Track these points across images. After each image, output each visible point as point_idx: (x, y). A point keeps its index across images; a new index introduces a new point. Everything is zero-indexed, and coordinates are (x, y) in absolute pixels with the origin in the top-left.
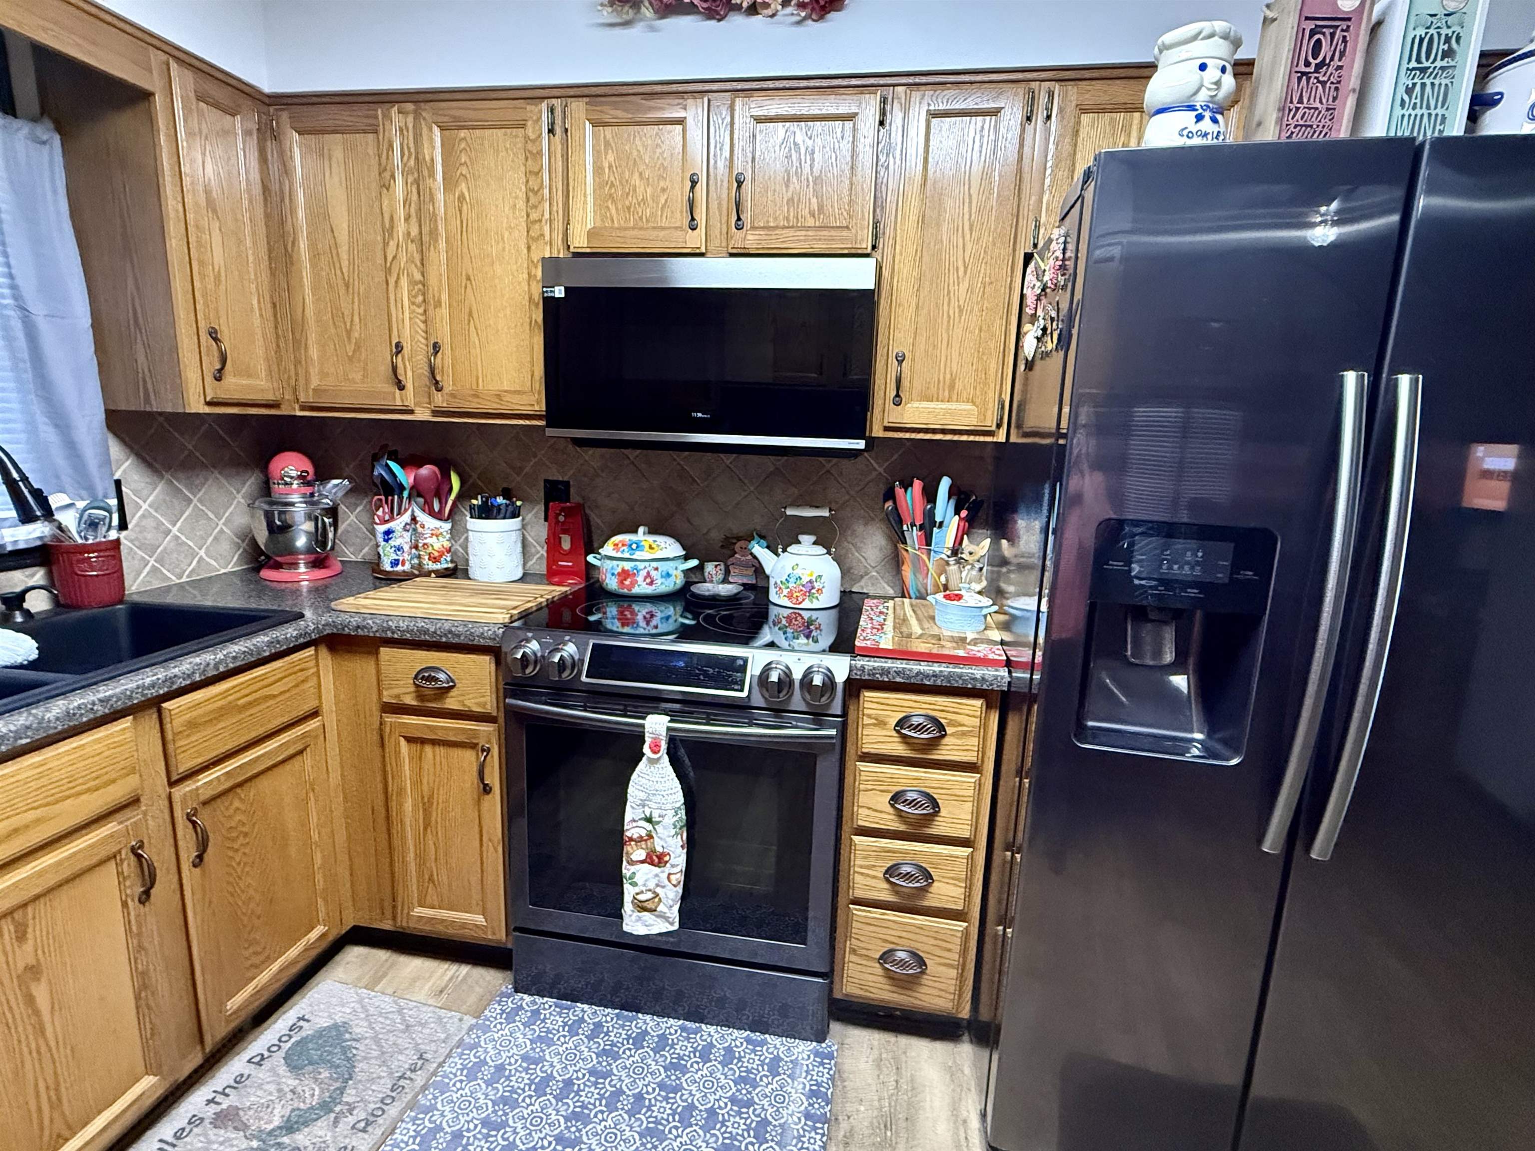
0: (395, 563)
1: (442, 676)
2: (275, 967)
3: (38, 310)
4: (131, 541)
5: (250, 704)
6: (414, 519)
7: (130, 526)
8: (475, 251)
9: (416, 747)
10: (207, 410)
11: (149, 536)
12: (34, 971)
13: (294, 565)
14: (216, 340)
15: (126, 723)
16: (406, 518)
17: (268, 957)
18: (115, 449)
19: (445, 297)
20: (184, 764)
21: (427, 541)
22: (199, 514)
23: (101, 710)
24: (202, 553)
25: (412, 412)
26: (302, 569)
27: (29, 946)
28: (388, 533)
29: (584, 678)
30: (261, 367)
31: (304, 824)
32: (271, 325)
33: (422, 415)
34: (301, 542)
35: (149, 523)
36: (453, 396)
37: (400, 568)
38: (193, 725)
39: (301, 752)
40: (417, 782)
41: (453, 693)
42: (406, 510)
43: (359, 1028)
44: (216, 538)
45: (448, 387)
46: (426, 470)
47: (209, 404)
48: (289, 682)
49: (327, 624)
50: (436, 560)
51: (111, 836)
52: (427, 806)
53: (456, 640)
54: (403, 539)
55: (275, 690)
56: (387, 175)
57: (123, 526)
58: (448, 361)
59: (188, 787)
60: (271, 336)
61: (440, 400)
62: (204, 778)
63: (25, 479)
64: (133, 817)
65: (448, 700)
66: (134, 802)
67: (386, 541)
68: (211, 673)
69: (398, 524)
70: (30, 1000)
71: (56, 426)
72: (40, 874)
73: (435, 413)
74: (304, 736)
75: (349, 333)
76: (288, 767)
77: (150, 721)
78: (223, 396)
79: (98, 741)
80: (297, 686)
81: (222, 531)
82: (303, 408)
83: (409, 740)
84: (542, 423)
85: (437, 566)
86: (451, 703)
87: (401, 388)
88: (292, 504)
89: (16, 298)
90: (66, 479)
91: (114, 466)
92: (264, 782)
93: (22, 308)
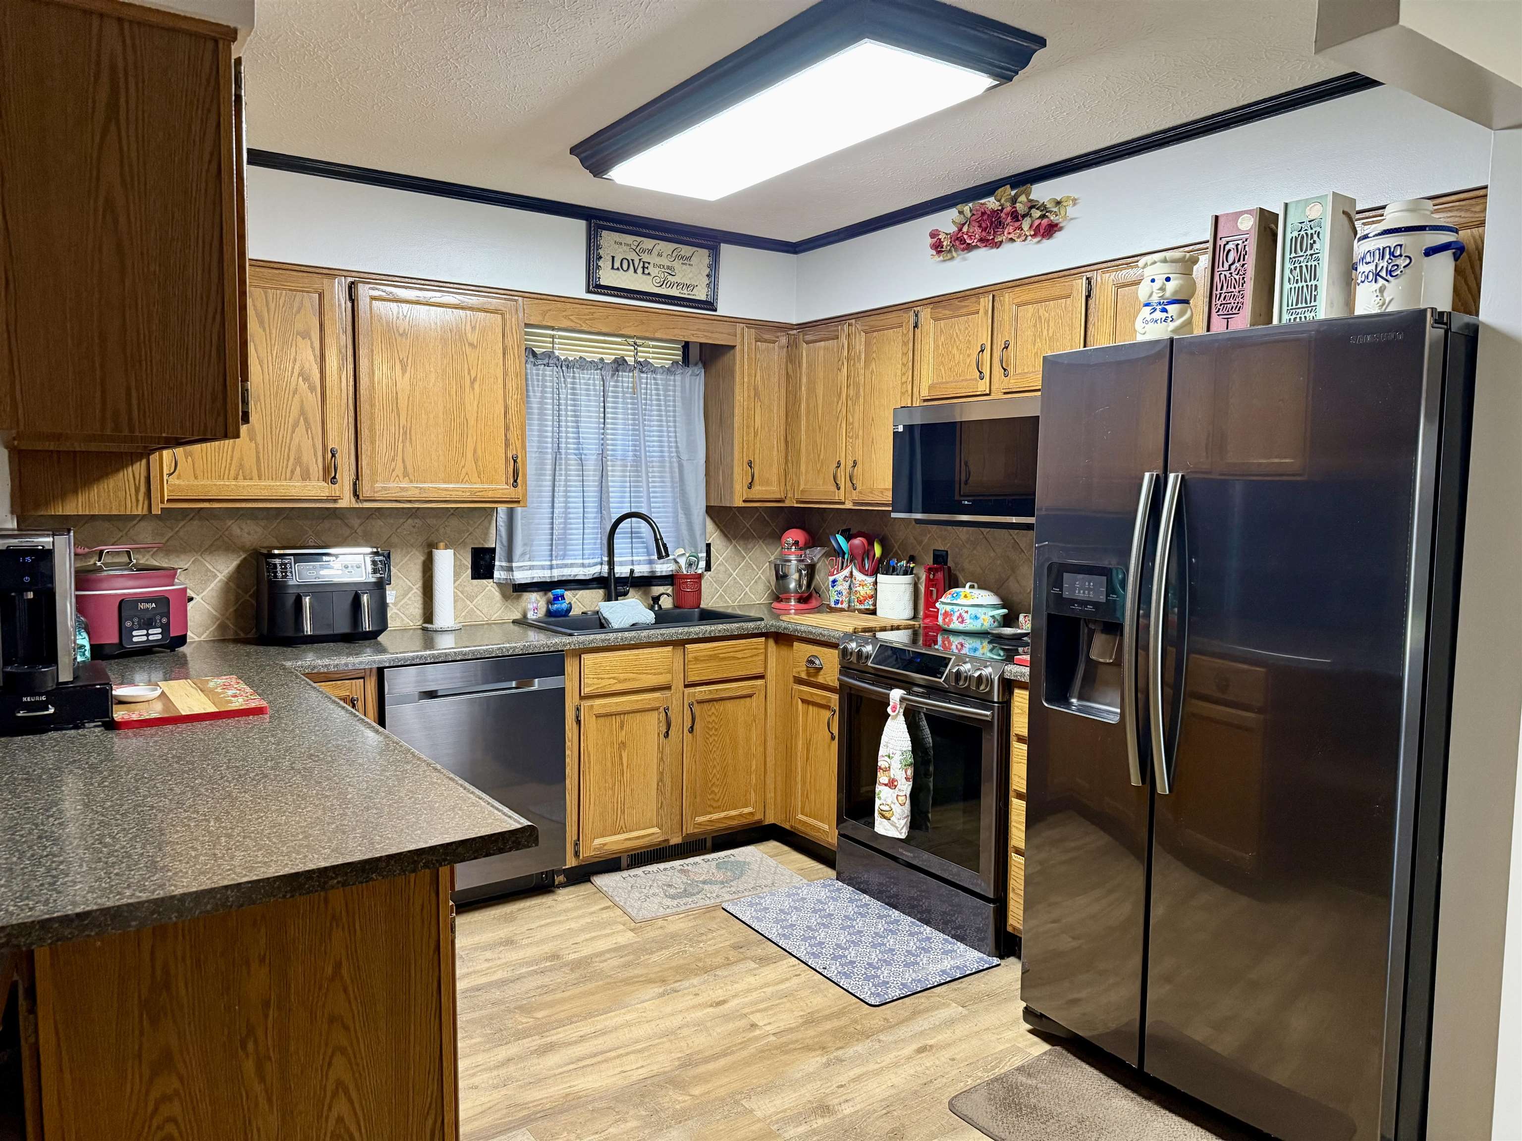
0: (837, 602)
1: (817, 662)
2: (722, 815)
3: (684, 457)
4: (713, 577)
5: (724, 659)
6: (851, 573)
7: (713, 569)
8: (877, 403)
9: (805, 706)
10: (744, 505)
11: (720, 576)
12: (623, 745)
13: (788, 600)
14: (751, 467)
15: (670, 648)
16: (846, 572)
17: (719, 807)
18: (710, 525)
19: (861, 433)
20: (692, 678)
21: (858, 589)
22: (748, 565)
23: (660, 639)
24: (747, 589)
25: (843, 503)
26: (793, 603)
27: (624, 733)
28: (834, 581)
29: (869, 664)
30: (775, 479)
31: (748, 739)
32: (783, 454)
33: (849, 505)
34: (792, 585)
35: (722, 568)
36: (860, 493)
37: (839, 606)
38: (696, 659)
39: (750, 696)
40: (805, 730)
41: (822, 672)
42: (847, 567)
43: (755, 867)
44: (756, 582)
45: (859, 487)
46: (857, 541)
47: (744, 501)
48: (748, 653)
49: (772, 626)
50: (860, 602)
51: (658, 698)
52: (808, 745)
53: (823, 639)
54: (843, 587)
55: (739, 655)
56: (840, 363)
57: (708, 567)
58: (860, 470)
59: (692, 690)
60: (782, 461)
61: (855, 495)
62: (699, 689)
63: (662, 539)
64: (667, 693)
65: (820, 677)
66: (668, 688)
67: (833, 587)
68: (707, 635)
69: (840, 577)
70: (621, 756)
71: (685, 514)
72: (631, 702)
73: (855, 504)
74: (752, 687)
75: (819, 456)
76: (742, 701)
77: (679, 651)
78: (751, 497)
79: (658, 653)
80: (751, 656)
81: (760, 577)
82: (797, 502)
83: (803, 701)
84: (890, 509)
85: (862, 607)
86: (820, 679)
87: (839, 489)
88: (790, 561)
89: (677, 452)
90: (686, 541)
91: (708, 536)
92: (729, 705)
93: (679, 457)
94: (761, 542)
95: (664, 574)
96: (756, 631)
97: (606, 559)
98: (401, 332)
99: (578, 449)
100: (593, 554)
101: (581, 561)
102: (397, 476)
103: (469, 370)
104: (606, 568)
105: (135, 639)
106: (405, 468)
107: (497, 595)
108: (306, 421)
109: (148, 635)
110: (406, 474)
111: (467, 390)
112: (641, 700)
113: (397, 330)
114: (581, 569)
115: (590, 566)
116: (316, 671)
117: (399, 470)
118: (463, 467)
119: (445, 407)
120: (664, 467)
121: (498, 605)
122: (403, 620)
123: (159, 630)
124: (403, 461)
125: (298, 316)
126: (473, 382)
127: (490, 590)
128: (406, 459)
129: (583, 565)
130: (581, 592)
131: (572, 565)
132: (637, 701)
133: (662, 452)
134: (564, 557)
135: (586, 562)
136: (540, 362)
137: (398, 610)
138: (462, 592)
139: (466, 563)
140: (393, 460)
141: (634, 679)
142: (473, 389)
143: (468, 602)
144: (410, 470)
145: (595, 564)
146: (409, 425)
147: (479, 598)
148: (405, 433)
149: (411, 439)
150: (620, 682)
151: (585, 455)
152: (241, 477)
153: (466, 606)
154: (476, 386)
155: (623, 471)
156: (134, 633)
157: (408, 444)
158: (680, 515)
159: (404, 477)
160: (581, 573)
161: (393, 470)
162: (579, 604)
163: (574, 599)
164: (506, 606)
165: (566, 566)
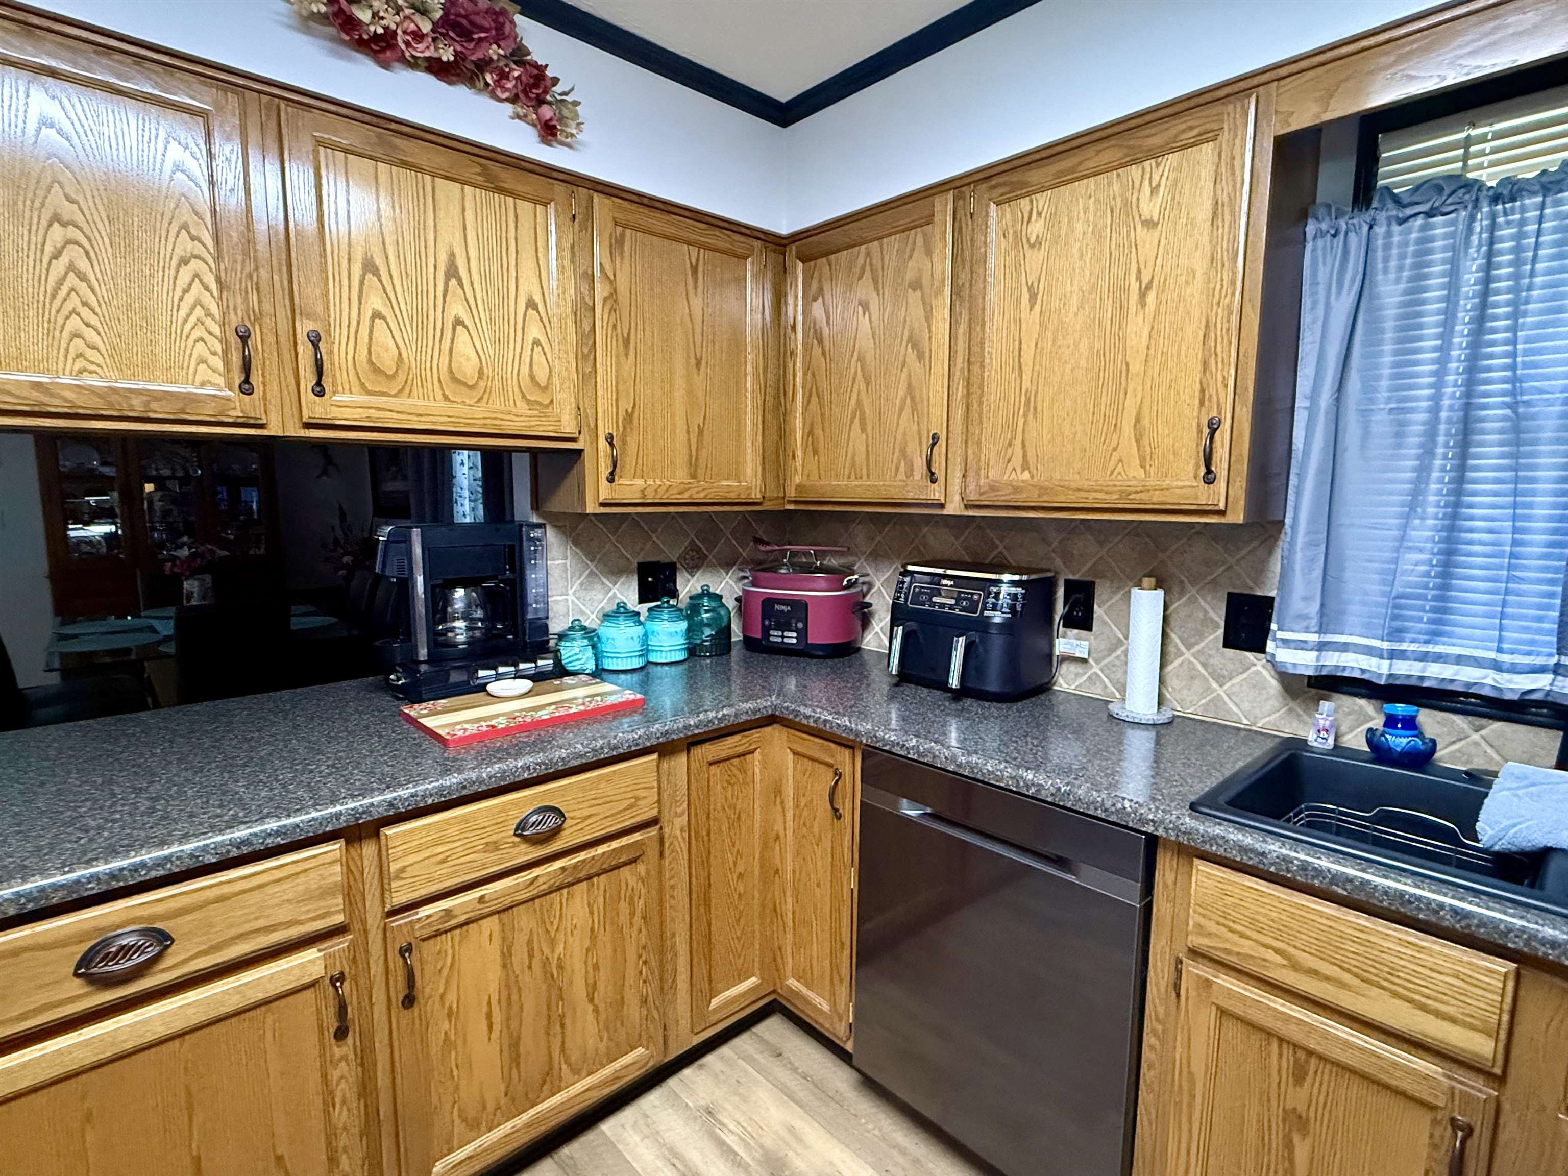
12: (1298, 1120)
51: (1427, 1077)
64: (1477, 1086)
66: (1491, 1077)
70: (1289, 1145)
98: (1032, 241)
99: (1513, 393)
100: (1532, 643)
101: (1492, 655)
102: (1014, 469)
103: (1139, 271)
105: (772, 639)
106: (1025, 456)
107: (1274, 684)
108: (913, 399)
109: (783, 637)
110: (1025, 466)
111: (1133, 309)
112: (1362, 1049)
113: (1028, 240)
114: (1491, 672)
115: (1514, 669)
117: (1017, 460)
118: (1115, 449)
119: (1091, 348)
122: (1106, 687)
123: (795, 635)
124: (1024, 446)
125: (910, 264)
126: (1143, 295)
127: (1258, 673)
128: (1027, 444)
129: (1497, 667)
130: (1498, 725)
131: (1461, 660)
132: (1346, 1043)
134: (1434, 636)
135: (1506, 658)
136: (1409, 211)
137: (1102, 670)
138: (1204, 665)
139: (1217, 619)
140: (1010, 444)
141: (1341, 984)
142: (1143, 305)
143: (1214, 685)
144: (1032, 460)
145: (1542, 670)
146: (1034, 388)
147: (1234, 681)
148: (1028, 401)
149: (1035, 409)
150: (1295, 966)
152: (853, 477)
153: (1208, 689)
154: (1151, 298)
156: (772, 632)
157: (1031, 416)
159: (1023, 471)
160: (1489, 681)
161: (1009, 461)
162: (1490, 751)
163: (1476, 737)
164: (1291, 710)
165: (1439, 658)
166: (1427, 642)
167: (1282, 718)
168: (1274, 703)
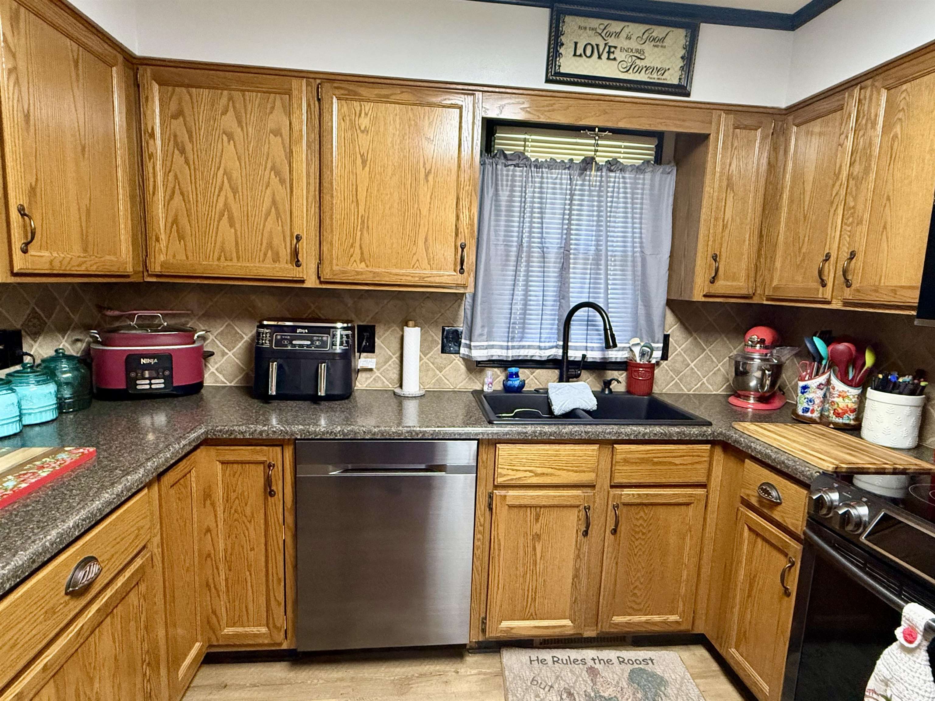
0: (806, 410)
1: (774, 494)
2: (644, 618)
3: (648, 252)
4: (669, 367)
5: (660, 463)
6: (828, 382)
7: (669, 359)
9: (753, 536)
10: (704, 299)
11: (677, 365)
12: (537, 537)
13: (747, 397)
14: (715, 260)
15: (596, 447)
16: (822, 379)
17: (640, 610)
18: (670, 317)
19: (867, 216)
20: (618, 480)
21: (836, 400)
22: (708, 357)
23: (584, 436)
24: (705, 380)
25: (829, 303)
26: (752, 401)
27: (539, 525)
28: (805, 388)
29: (863, 538)
30: (743, 274)
31: (681, 549)
32: (755, 248)
33: (836, 305)
34: (753, 383)
35: (680, 358)
36: (858, 291)
37: (809, 414)
38: (626, 461)
39: (688, 504)
40: (750, 560)
41: (779, 508)
42: (824, 373)
43: (671, 691)
44: (714, 373)
45: (856, 285)
46: (842, 347)
47: (705, 296)
48: (688, 460)
49: (721, 433)
50: (838, 415)
51: (578, 496)
52: (752, 580)
53: (785, 470)
54: (817, 395)
55: (677, 461)
56: (843, 137)
57: (665, 357)
58: (860, 264)
59: (618, 491)
60: (754, 256)
61: (848, 294)
62: (626, 491)
63: (611, 329)
64: (589, 492)
65: (775, 512)
66: (592, 487)
67: (803, 393)
68: (640, 437)
69: (813, 383)
70: (534, 549)
71: (645, 306)
72: (548, 497)
73: (845, 304)
74: (691, 496)
75: (800, 249)
76: (677, 508)
77: (607, 451)
78: (713, 292)
79: (582, 450)
80: (692, 464)
81: (719, 370)
82: (767, 300)
83: (750, 529)
84: (914, 313)
85: (840, 421)
86: (777, 515)
87: (824, 285)
88: (752, 359)
89: (641, 247)
90: (644, 331)
91: (667, 327)
92: (661, 509)
93: (642, 252)
94: (723, 336)
95: (618, 360)
96: (700, 438)
97: (561, 343)
98: (362, 128)
99: (541, 243)
100: (550, 338)
101: (538, 344)
102: (355, 261)
103: (424, 164)
104: (560, 352)
105: (139, 387)
106: (362, 253)
107: (463, 368)
108: (277, 209)
109: (150, 384)
110: (362, 260)
111: (422, 182)
112: (559, 496)
113: (360, 128)
114: (538, 351)
115: (545, 348)
116: (233, 437)
117: (357, 256)
118: (414, 254)
119: (400, 199)
120: (626, 261)
121: (463, 376)
122: (384, 382)
123: (162, 381)
124: (361, 248)
125: (271, 116)
126: (427, 176)
127: (456, 363)
128: (363, 246)
129: (540, 348)
130: (538, 371)
131: (529, 347)
132: (555, 497)
133: (625, 247)
134: (522, 339)
135: (542, 345)
136: (510, 163)
137: (381, 374)
138: (433, 364)
139: (438, 339)
140: (352, 246)
141: (551, 475)
142: (427, 181)
143: (438, 372)
144: (366, 256)
145: (551, 348)
146: (367, 215)
147: (447, 369)
148: (363, 222)
149: (368, 227)
150: (537, 475)
151: (547, 248)
152: (223, 259)
153: (435, 375)
154: (431, 178)
155: (585, 264)
156: (138, 382)
157: (365, 232)
158: (639, 307)
159: (361, 262)
160: (538, 354)
161: (352, 256)
162: (536, 381)
163: (532, 377)
164: (470, 379)
165: (523, 347)
166: (520, 341)
167: (467, 382)
168: (464, 376)
